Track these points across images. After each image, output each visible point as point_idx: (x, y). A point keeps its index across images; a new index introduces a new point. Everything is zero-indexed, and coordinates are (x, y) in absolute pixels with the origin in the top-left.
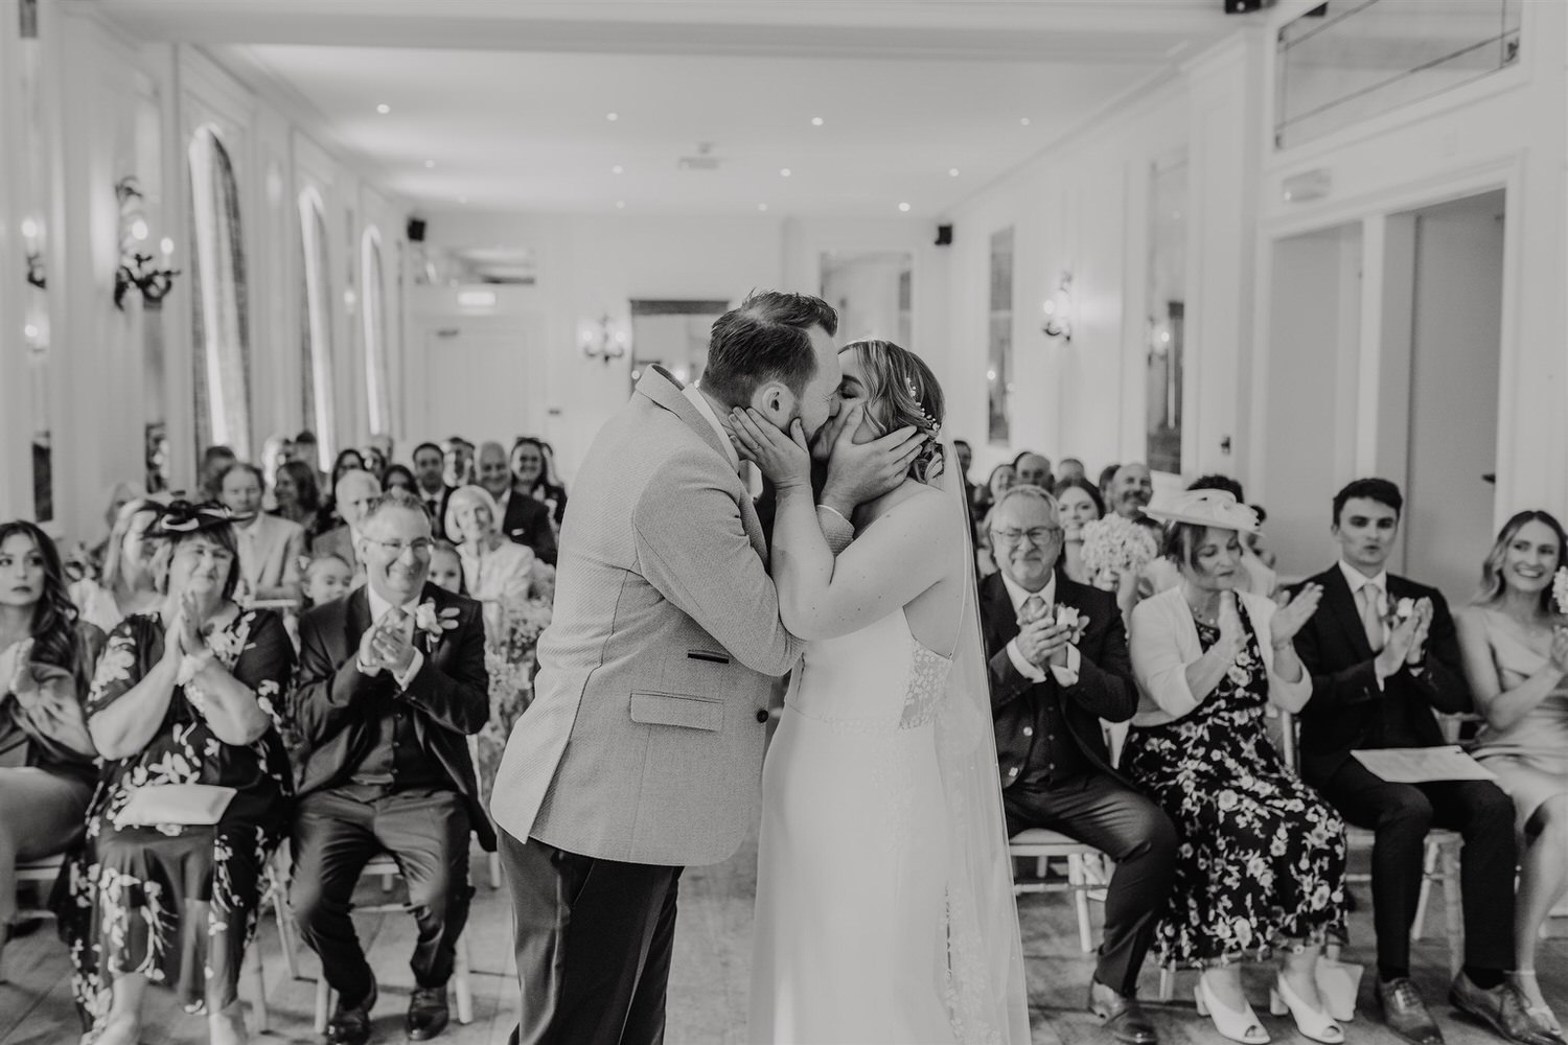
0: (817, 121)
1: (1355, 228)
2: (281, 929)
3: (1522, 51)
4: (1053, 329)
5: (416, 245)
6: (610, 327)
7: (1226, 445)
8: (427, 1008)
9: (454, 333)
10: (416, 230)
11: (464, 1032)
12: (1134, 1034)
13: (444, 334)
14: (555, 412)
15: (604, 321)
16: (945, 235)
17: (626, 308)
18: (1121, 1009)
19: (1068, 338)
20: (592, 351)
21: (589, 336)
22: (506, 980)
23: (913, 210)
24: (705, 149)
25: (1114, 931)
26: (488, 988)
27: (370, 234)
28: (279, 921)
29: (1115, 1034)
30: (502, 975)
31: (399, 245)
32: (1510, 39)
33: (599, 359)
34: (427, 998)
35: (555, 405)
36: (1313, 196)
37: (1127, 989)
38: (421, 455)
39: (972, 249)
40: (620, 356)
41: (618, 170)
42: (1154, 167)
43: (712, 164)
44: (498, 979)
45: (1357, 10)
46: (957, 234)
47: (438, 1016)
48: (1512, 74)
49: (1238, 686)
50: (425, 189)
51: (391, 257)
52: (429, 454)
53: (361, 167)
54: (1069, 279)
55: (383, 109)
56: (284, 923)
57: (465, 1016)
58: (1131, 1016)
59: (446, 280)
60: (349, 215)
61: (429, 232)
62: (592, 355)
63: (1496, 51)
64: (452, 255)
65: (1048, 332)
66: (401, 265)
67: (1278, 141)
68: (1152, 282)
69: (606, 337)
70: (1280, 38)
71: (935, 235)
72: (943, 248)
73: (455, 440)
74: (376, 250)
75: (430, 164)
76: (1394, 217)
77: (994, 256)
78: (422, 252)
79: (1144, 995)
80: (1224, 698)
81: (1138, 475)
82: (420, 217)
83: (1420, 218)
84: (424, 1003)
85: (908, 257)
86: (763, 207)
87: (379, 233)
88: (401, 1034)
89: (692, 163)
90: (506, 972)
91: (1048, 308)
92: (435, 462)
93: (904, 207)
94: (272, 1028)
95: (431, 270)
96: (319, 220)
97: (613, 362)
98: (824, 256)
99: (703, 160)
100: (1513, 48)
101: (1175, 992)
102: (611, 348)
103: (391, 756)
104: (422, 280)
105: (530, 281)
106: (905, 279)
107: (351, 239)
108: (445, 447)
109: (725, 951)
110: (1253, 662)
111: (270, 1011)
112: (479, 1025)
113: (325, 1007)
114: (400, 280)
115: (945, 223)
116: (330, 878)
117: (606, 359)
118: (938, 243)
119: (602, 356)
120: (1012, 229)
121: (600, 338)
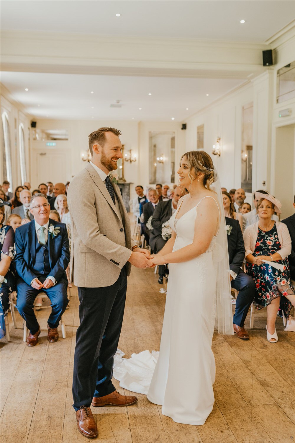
0: (150, 94)
2: (12, 314)
4: (215, 153)
5: (34, 129)
7: (264, 183)
8: (53, 334)
9: (45, 154)
10: (34, 125)
11: (64, 341)
12: (243, 336)
13: (42, 154)
16: (184, 127)
18: (240, 330)
19: (219, 155)
20: (84, 159)
21: (83, 155)
22: (74, 327)
23: (176, 120)
24: (118, 102)
25: (238, 309)
26: (70, 329)
27: (21, 125)
28: (11, 312)
29: (238, 337)
30: (73, 326)
31: (29, 128)
34: (53, 331)
36: (288, 116)
37: (242, 325)
38: (41, 187)
39: (192, 131)
41: (93, 108)
42: (243, 108)
43: (120, 106)
44: (72, 327)
46: (188, 127)
47: (56, 336)
49: (270, 246)
50: (36, 112)
51: (27, 132)
52: (44, 187)
53: (18, 106)
54: (220, 139)
55: (27, 90)
56: (13, 313)
57: (64, 336)
58: (242, 332)
59: (42, 138)
60: (15, 120)
61: (37, 125)
62: (85, 161)
64: (43, 131)
65: (214, 154)
66: (29, 134)
67: (277, 100)
68: (243, 140)
70: (278, 73)
71: (181, 127)
72: (184, 130)
73: (50, 183)
74: (23, 130)
75: (39, 106)
77: (198, 133)
78: (35, 131)
79: (246, 327)
80: (266, 249)
81: (241, 192)
82: (35, 121)
84: (52, 333)
85: (174, 133)
86: (133, 118)
87: (24, 125)
88: (47, 341)
89: (112, 106)
90: (74, 325)
91: (214, 147)
92: (45, 189)
93: (173, 119)
94: (11, 341)
95: (37, 136)
96: (7, 121)
98: (150, 132)
99: (117, 105)
101: (254, 326)
103: (44, 266)
104: (35, 139)
105: (67, 139)
106: (173, 139)
107: (16, 127)
108: (47, 185)
109: (133, 319)
110: (275, 239)
111: (11, 337)
112: (68, 339)
113: (26, 335)
114: (29, 139)
115: (184, 123)
116: (28, 298)
117: (89, 161)
118: (182, 129)
119: (87, 161)
120: (203, 125)
121: (87, 156)
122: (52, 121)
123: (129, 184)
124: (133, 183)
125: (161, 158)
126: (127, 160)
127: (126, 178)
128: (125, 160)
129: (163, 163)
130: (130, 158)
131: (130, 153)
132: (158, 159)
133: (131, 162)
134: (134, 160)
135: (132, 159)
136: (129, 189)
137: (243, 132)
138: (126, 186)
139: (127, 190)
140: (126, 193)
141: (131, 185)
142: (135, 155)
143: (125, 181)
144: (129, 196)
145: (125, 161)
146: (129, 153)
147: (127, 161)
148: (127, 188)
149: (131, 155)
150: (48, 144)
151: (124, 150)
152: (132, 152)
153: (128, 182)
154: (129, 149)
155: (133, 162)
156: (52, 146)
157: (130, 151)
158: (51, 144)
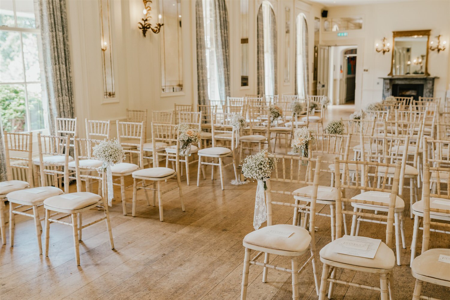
5: (324, 18)
6: (386, 42)
14: (366, 70)
15: (384, 39)
17: (392, 34)
20: (378, 50)
21: (378, 45)
31: (317, 18)
33: (382, 52)
40: (389, 51)
61: (329, 14)
69: (384, 45)
82: (326, 10)
97: (386, 53)
102: (386, 48)
105: (361, 28)
107: (289, 17)
114: (318, 30)
117: (384, 52)
119: (382, 51)
121: (382, 45)
123: (433, 79)
124: (438, 78)
126: (432, 48)
127: (430, 71)
128: (431, 49)
130: (438, 46)
131: (439, 39)
133: (438, 51)
134: (442, 48)
136: (433, 85)
138: (428, 81)
139: (429, 86)
140: (428, 90)
141: (436, 81)
142: (444, 42)
143: (429, 75)
144: (433, 94)
145: (430, 51)
146: (437, 41)
147: (433, 50)
148: (430, 83)
149: (439, 42)
150: (339, 34)
151: (431, 37)
152: (441, 38)
153: (432, 76)
154: (438, 35)
155: (441, 51)
156: (344, 36)
157: (439, 37)
158: (342, 34)
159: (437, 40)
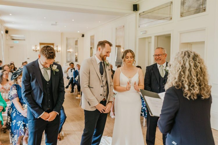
0: (73, 20)
1: (151, 37)
3: (173, 19)
5: (7, 34)
6: (37, 47)
9: (13, 47)
10: (7, 32)
13: (11, 47)
14: (28, 59)
15: (36, 46)
16: (83, 36)
17: (39, 44)
21: (34, 48)
24: (56, 23)
31: (5, 34)
32: (171, 17)
33: (35, 51)
35: (28, 58)
36: (145, 33)
39: (87, 38)
40: (38, 51)
42: (116, 28)
45: (150, 12)
46: (85, 36)
48: (171, 21)
51: (4, 36)
53: (2, 22)
55: (11, 14)
61: (9, 32)
63: (169, 18)
64: (10, 36)
67: (139, 26)
68: (116, 43)
69: (36, 48)
70: (139, 15)
71: (82, 36)
72: (83, 37)
75: (13, 23)
76: (155, 36)
77: (91, 39)
82: (7, 30)
83: (158, 37)
85: (78, 38)
86: (59, 31)
87: (3, 32)
89: (52, 25)
93: (79, 32)
97: (37, 51)
98: (67, 38)
99: (56, 24)
100: (171, 18)
102: (37, 49)
104: (7, 39)
105: (25, 40)
106: (77, 41)
115: (83, 34)
117: (36, 51)
118: (82, 37)
120: (94, 35)
122: (16, 31)
125: (70, 50)
129: (70, 52)
132: (68, 50)
133: (57, 52)
135: (58, 50)
137: (116, 40)
142: (59, 49)
150: (15, 42)
151: (54, 46)
155: (58, 52)
156: (17, 43)
157: (57, 46)
158: (16, 42)
159: (56, 47)
